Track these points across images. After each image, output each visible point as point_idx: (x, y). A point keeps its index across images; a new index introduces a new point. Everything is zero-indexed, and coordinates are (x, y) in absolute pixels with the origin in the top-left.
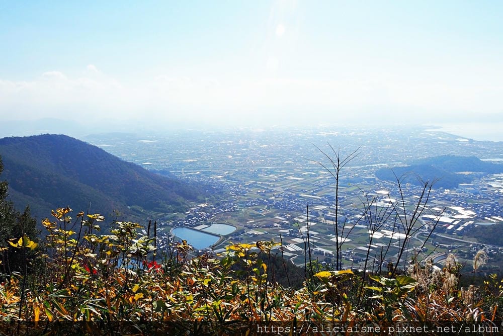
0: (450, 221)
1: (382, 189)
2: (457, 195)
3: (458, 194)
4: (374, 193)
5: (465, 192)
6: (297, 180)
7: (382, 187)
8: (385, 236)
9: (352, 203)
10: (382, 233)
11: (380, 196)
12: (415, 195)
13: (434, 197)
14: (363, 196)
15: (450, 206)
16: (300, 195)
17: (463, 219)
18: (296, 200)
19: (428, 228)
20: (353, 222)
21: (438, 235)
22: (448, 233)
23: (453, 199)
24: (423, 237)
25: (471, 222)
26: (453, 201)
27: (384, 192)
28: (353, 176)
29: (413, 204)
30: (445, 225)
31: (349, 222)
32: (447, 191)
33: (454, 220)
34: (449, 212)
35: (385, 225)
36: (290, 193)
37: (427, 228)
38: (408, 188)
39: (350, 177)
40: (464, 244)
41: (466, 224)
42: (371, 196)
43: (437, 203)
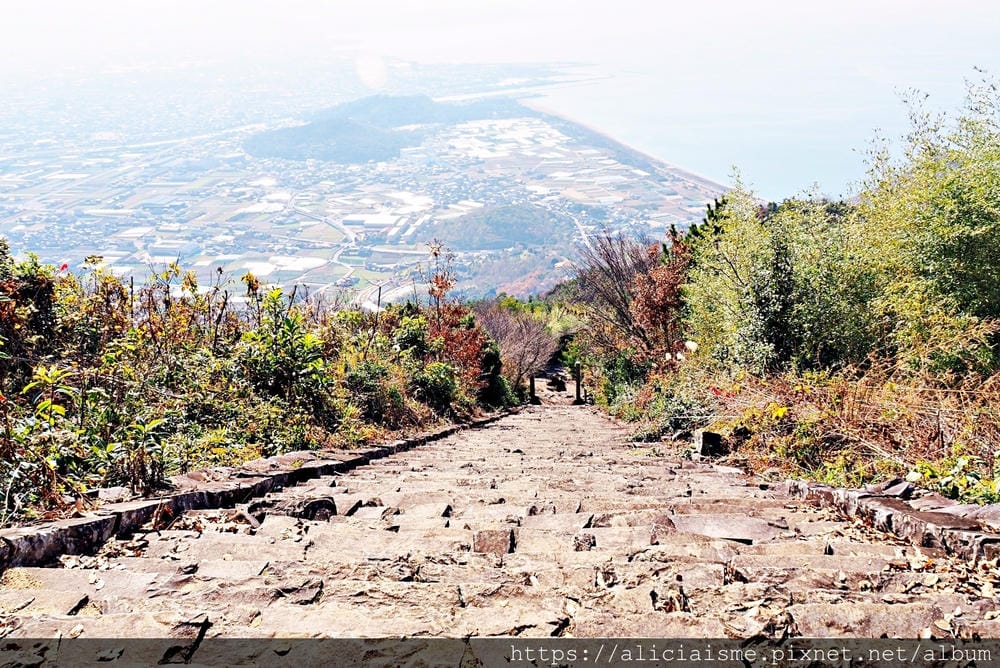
0: (392, 220)
1: (262, 175)
2: (399, 171)
3: (400, 168)
4: (246, 185)
5: (412, 164)
6: (73, 180)
7: (259, 173)
8: (279, 269)
9: (204, 214)
10: (273, 263)
11: (258, 190)
12: (326, 179)
13: (360, 180)
14: (225, 195)
15: (390, 192)
16: (85, 212)
17: (413, 214)
18: (78, 223)
19: (356, 239)
20: (211, 251)
21: (374, 249)
22: (391, 243)
23: (393, 179)
24: (348, 258)
25: (427, 217)
26: (393, 182)
27: (267, 182)
28: (198, 155)
29: (324, 198)
30: (384, 230)
31: (203, 253)
32: (381, 166)
33: (398, 217)
34: (389, 204)
35: (276, 248)
36: (60, 211)
37: (353, 239)
38: (310, 168)
39: (190, 159)
40: (419, 257)
41: (419, 223)
42: (243, 193)
43: (368, 189)
